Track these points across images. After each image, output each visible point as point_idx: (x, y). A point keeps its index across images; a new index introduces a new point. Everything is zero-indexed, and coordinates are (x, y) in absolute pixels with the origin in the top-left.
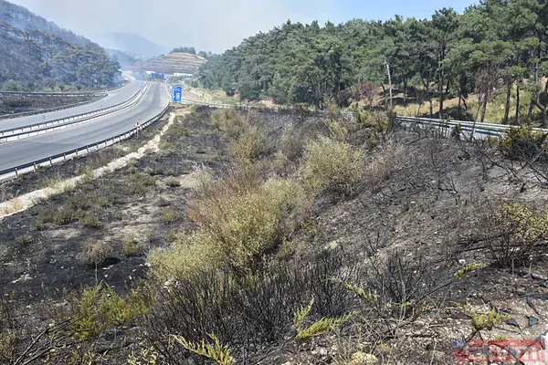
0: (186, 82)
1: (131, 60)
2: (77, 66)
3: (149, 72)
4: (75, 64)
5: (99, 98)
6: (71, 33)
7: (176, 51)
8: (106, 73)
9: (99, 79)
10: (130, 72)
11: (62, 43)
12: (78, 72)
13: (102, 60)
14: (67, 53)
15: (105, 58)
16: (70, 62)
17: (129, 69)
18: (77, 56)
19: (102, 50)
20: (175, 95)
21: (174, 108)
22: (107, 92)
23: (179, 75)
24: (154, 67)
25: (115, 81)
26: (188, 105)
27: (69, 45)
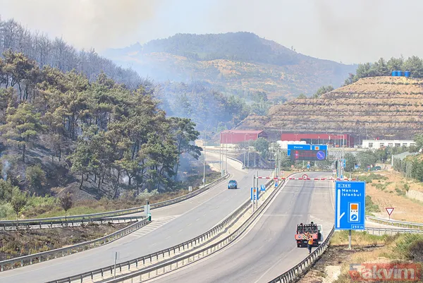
0: (400, 167)
1: (232, 111)
2: (74, 138)
3: (284, 145)
4: (68, 133)
5: (123, 229)
6: (60, 46)
7: (367, 72)
8: (154, 155)
9: (136, 174)
10: (230, 147)
11: (35, 78)
12: (75, 158)
13: (144, 119)
14: (45, 106)
15: (151, 112)
16: (54, 129)
17: (226, 139)
18: (75, 109)
19: (145, 89)
20: (345, 208)
21: (341, 249)
22: (147, 211)
23: (377, 145)
24: (301, 127)
25: (182, 175)
26: (389, 239)
27: (51, 81)
